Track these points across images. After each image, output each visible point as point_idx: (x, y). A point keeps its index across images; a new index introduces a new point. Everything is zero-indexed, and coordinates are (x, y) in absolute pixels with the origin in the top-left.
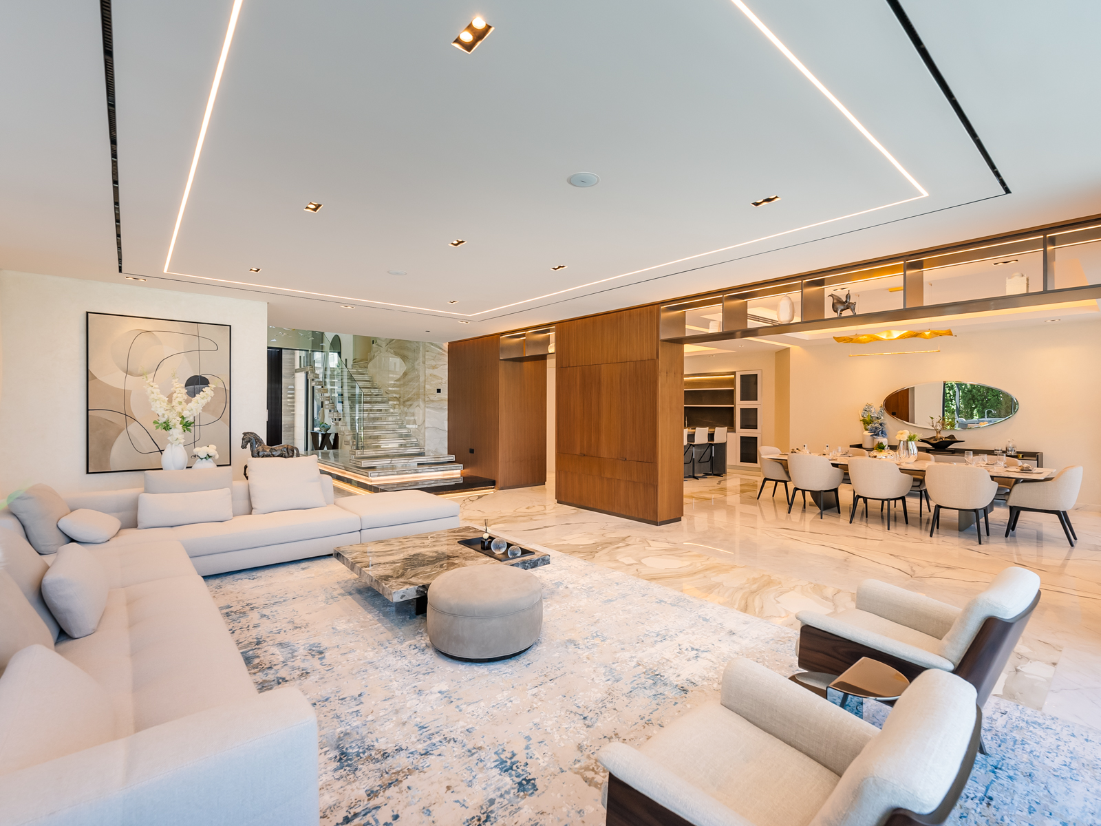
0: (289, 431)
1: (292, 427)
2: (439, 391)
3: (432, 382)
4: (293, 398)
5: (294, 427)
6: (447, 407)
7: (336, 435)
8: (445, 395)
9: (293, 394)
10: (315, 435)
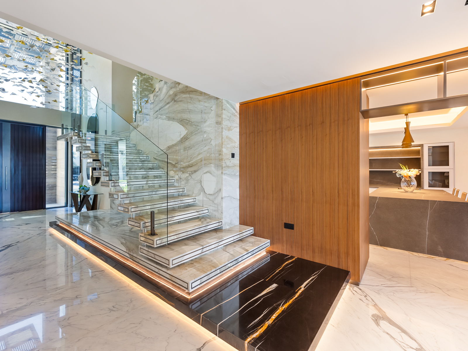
0: (52, 190)
1: (54, 187)
2: (233, 155)
3: (228, 146)
4: (56, 165)
5: (56, 186)
6: (238, 174)
7: (96, 196)
8: (236, 160)
9: (56, 162)
10: (74, 196)
